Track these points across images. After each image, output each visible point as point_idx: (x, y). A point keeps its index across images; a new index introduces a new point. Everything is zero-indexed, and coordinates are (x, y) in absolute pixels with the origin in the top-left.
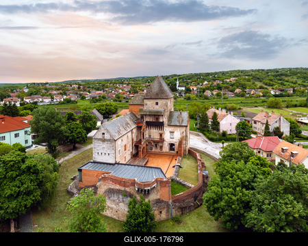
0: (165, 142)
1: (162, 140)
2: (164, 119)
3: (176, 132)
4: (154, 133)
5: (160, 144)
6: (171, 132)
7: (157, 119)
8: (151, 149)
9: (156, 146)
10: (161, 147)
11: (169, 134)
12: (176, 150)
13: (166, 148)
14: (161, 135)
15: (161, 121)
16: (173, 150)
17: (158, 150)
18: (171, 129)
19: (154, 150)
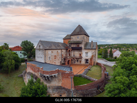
0: (82, 59)
1: (81, 58)
2: (82, 46)
3: (89, 53)
4: (76, 54)
5: (80, 60)
6: (86, 53)
7: (78, 46)
8: (75, 62)
9: (78, 61)
10: (80, 61)
11: (85, 54)
12: (89, 63)
13: (83, 62)
14: (80, 55)
15: (80, 46)
16: (88, 63)
17: (79, 63)
18: (86, 51)
19: (76, 63)
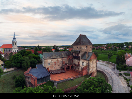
0: (80, 67)
2: (80, 55)
3: (84, 63)
4: (76, 61)
7: (77, 55)
8: (75, 68)
14: (79, 63)
17: (78, 69)
18: (82, 61)
